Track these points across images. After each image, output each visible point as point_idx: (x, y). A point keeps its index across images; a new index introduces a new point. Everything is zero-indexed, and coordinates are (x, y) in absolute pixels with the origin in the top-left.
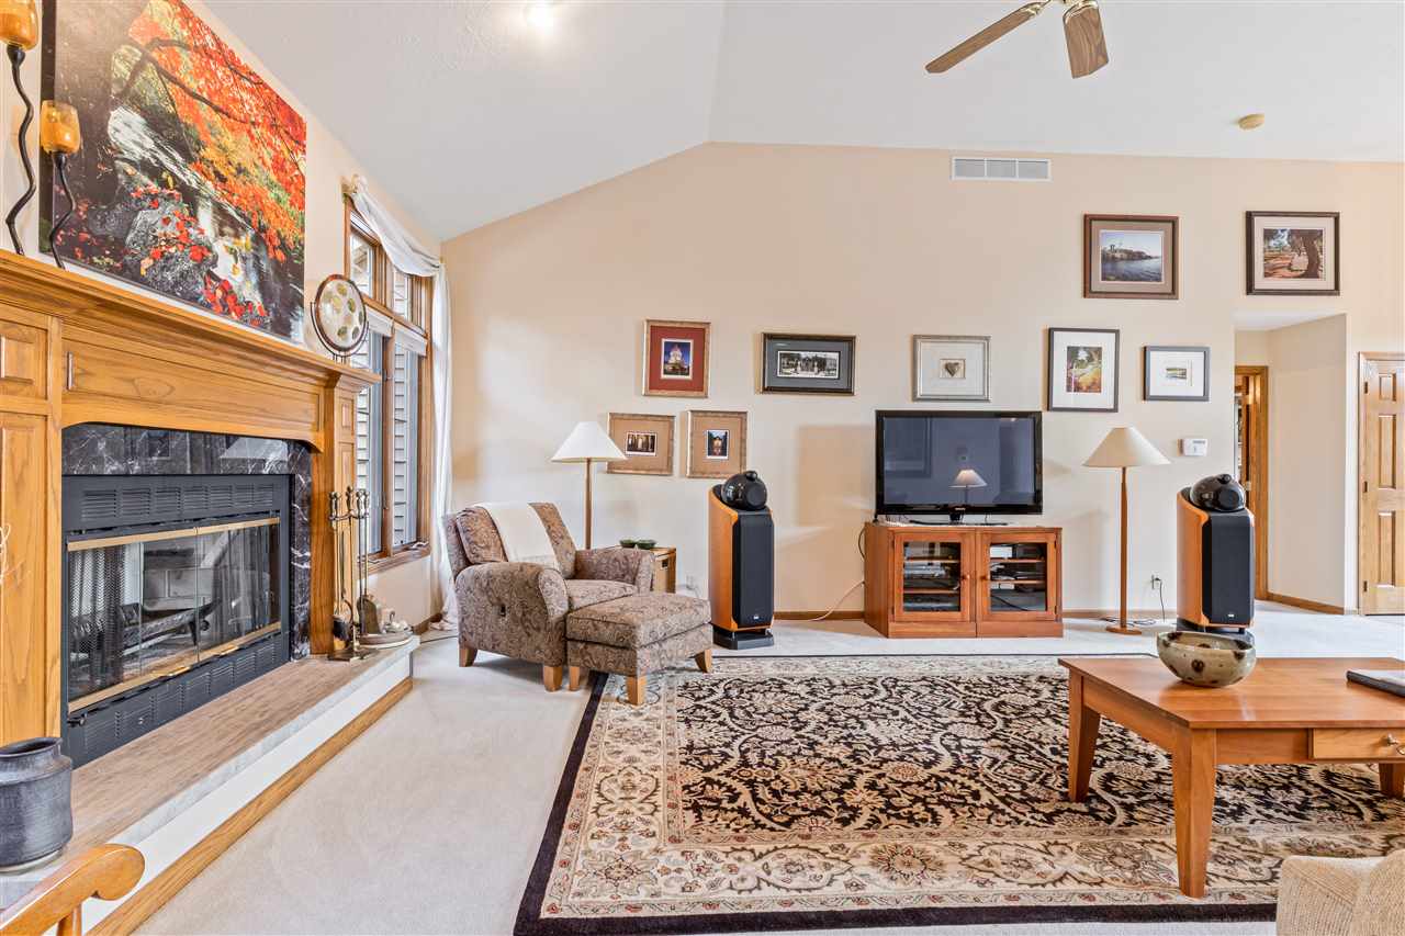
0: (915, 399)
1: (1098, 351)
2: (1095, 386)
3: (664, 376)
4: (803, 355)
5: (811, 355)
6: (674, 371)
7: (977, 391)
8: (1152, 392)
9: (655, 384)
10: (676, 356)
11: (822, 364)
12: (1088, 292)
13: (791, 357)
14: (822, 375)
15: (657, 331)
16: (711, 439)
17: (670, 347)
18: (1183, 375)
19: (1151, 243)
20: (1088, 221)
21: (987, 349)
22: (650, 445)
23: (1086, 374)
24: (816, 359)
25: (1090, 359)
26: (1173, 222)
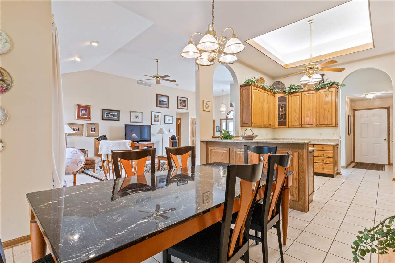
0: (131, 122)
1: (159, 115)
2: (158, 121)
3: (81, 116)
4: (110, 113)
5: (112, 113)
6: (83, 115)
7: (141, 121)
8: (166, 122)
9: (79, 117)
10: (84, 112)
11: (114, 115)
12: (157, 106)
13: (108, 114)
14: (114, 117)
15: (79, 107)
16: (92, 129)
17: (82, 110)
18: (170, 120)
19: (165, 99)
20: (157, 95)
21: (142, 114)
22: (78, 130)
23: (157, 119)
24: (113, 114)
25: (157, 117)
26: (168, 96)
